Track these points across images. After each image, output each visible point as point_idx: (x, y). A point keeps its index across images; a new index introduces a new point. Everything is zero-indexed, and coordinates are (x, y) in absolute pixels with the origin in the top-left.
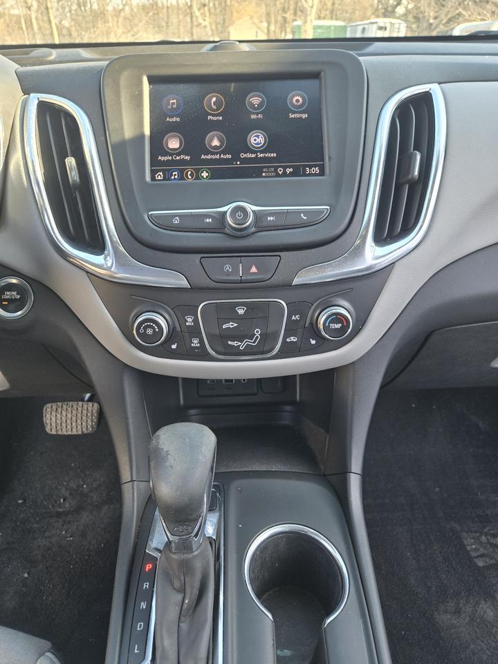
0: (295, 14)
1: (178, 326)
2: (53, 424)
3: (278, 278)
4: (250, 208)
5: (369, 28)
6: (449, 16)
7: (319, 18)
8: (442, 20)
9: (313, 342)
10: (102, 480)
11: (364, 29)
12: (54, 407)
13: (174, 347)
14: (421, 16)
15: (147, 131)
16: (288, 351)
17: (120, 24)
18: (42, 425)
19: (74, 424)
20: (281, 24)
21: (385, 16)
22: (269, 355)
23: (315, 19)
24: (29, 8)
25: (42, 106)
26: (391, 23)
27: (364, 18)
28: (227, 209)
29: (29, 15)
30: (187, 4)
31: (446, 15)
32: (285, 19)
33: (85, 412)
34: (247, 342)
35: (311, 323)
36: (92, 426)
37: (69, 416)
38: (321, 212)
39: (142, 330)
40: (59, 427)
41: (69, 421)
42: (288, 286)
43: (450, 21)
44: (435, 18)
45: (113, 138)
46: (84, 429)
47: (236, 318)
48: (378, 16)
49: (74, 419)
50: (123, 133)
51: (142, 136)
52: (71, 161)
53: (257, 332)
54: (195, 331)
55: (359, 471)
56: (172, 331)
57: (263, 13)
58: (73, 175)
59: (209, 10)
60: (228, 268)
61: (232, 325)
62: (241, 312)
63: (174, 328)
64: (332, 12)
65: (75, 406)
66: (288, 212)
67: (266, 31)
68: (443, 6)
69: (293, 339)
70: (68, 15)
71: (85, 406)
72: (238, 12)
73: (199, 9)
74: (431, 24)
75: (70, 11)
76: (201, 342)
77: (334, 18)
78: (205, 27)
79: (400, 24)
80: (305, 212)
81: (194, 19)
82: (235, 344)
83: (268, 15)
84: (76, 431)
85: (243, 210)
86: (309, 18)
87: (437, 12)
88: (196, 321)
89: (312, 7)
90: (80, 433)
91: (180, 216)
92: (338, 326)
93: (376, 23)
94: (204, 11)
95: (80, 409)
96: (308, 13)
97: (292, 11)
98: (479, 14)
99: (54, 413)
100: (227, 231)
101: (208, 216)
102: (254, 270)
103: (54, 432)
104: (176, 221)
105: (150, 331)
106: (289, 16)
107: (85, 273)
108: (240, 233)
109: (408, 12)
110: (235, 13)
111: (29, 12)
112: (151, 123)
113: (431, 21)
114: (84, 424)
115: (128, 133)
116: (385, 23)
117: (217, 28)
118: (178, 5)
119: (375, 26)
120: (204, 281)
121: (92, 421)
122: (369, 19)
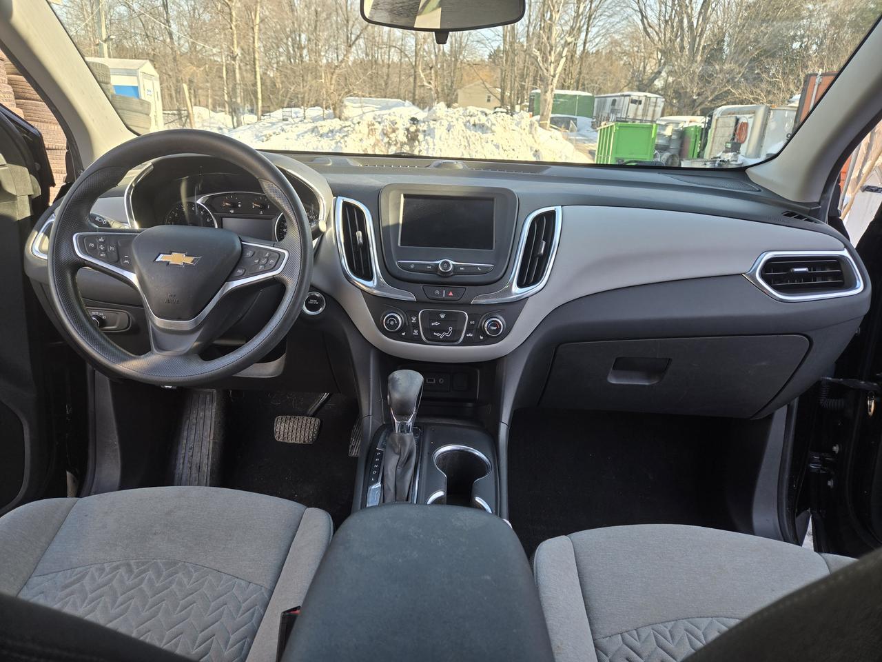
0: (535, 83)
1: (407, 322)
2: (282, 433)
3: (463, 300)
4: (451, 262)
5: (621, 100)
6: (716, 93)
7: (563, 87)
8: (708, 97)
9: (482, 338)
10: (311, 492)
11: (614, 101)
12: (284, 419)
13: (403, 334)
14: (681, 91)
15: (401, 222)
16: (467, 342)
17: (333, 82)
18: (272, 433)
19: (298, 434)
20: (518, 90)
21: (640, 90)
22: (456, 343)
23: (557, 88)
24: (234, 58)
25: (345, 204)
26: (646, 96)
27: (615, 90)
28: (440, 262)
29: (233, 65)
30: (412, 63)
31: (712, 93)
32: (523, 87)
33: (308, 425)
34: (444, 334)
35: (481, 327)
36: (313, 437)
37: (295, 426)
38: (488, 267)
39: (387, 322)
40: (286, 436)
41: (294, 431)
42: (469, 304)
43: (717, 98)
44: (699, 95)
45: (384, 224)
46: (306, 439)
47: (440, 320)
48: (631, 89)
49: (299, 429)
50: (389, 222)
51: (398, 224)
52: (359, 234)
53: (451, 329)
54: (416, 326)
55: (507, 422)
56: (404, 325)
57: (497, 78)
58: (360, 240)
59: (436, 72)
60: (437, 292)
61: (436, 323)
62: (442, 316)
63: (405, 323)
64: (578, 82)
65: (301, 420)
66: (472, 266)
67: (499, 97)
68: (709, 82)
69: (470, 335)
70: (275, 66)
71: (309, 420)
72: (468, 75)
73: (424, 70)
74: (695, 100)
75: (278, 63)
76: (419, 332)
77: (580, 88)
78: (431, 89)
79: (657, 98)
80: (480, 267)
81: (418, 81)
82: (438, 334)
83: (503, 80)
84: (299, 440)
85: (448, 263)
86: (550, 87)
87: (701, 88)
88: (417, 320)
89: (554, 76)
90: (302, 442)
91: (415, 264)
92: (495, 328)
93: (629, 96)
94: (430, 73)
95: (304, 422)
96: (550, 82)
97: (531, 78)
98: (752, 93)
99: (283, 424)
100: (439, 273)
101: (429, 265)
102: (451, 294)
103: (281, 440)
104: (412, 266)
105: (392, 323)
106: (528, 83)
107: (360, 291)
108: (445, 274)
109: (667, 86)
110: (465, 76)
111: (233, 62)
112: (403, 217)
113: (695, 97)
114: (306, 434)
115: (391, 222)
116: (639, 97)
117: (443, 90)
118: (401, 64)
119: (627, 98)
120: (425, 298)
121: (313, 433)
122: (621, 91)
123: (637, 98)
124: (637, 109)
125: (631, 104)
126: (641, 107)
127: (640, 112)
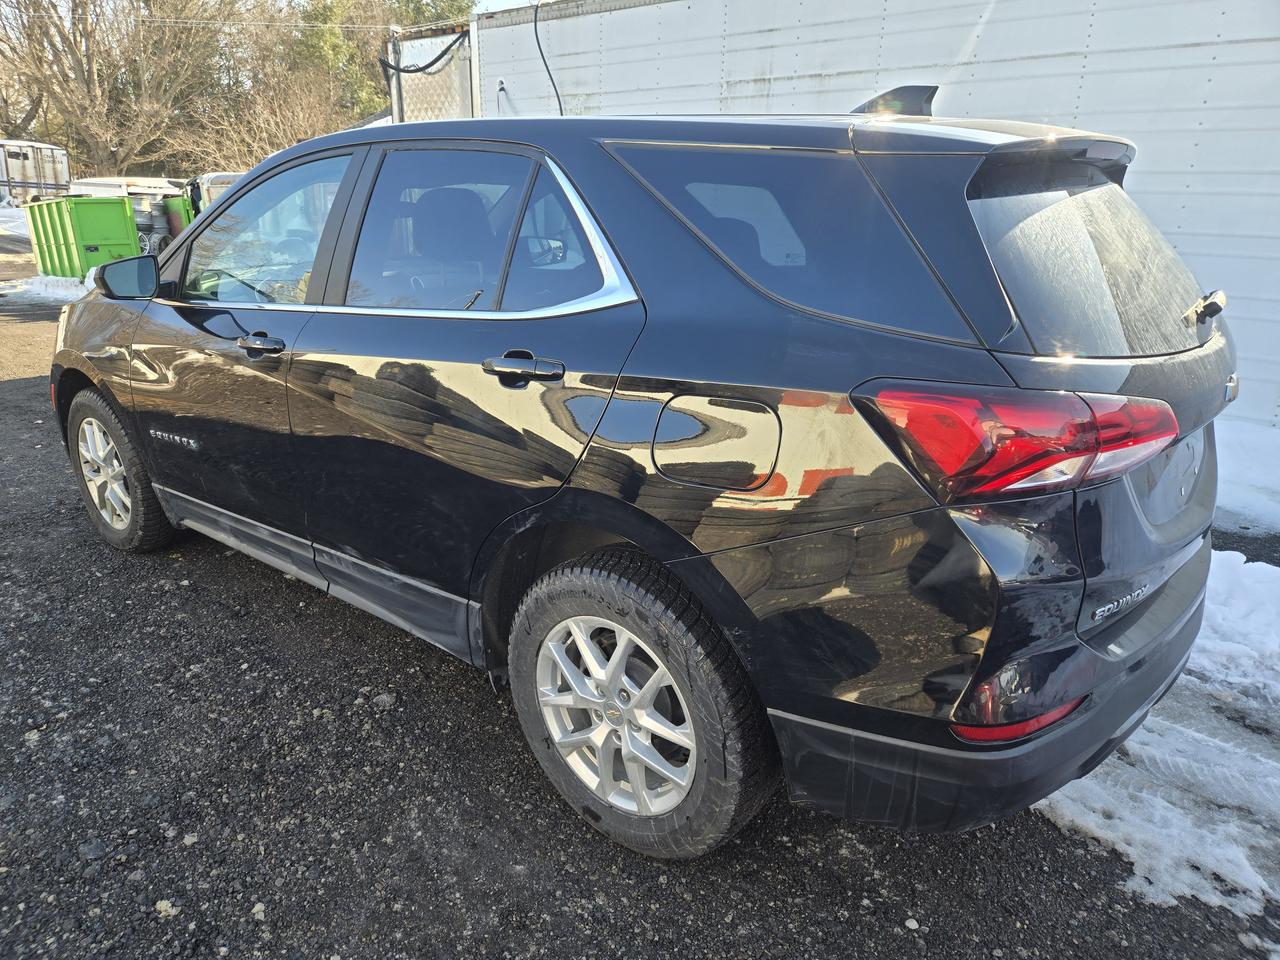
123: (17, 150)
124: (24, 167)
125: (9, 160)
126: (29, 163)
127: (31, 172)
